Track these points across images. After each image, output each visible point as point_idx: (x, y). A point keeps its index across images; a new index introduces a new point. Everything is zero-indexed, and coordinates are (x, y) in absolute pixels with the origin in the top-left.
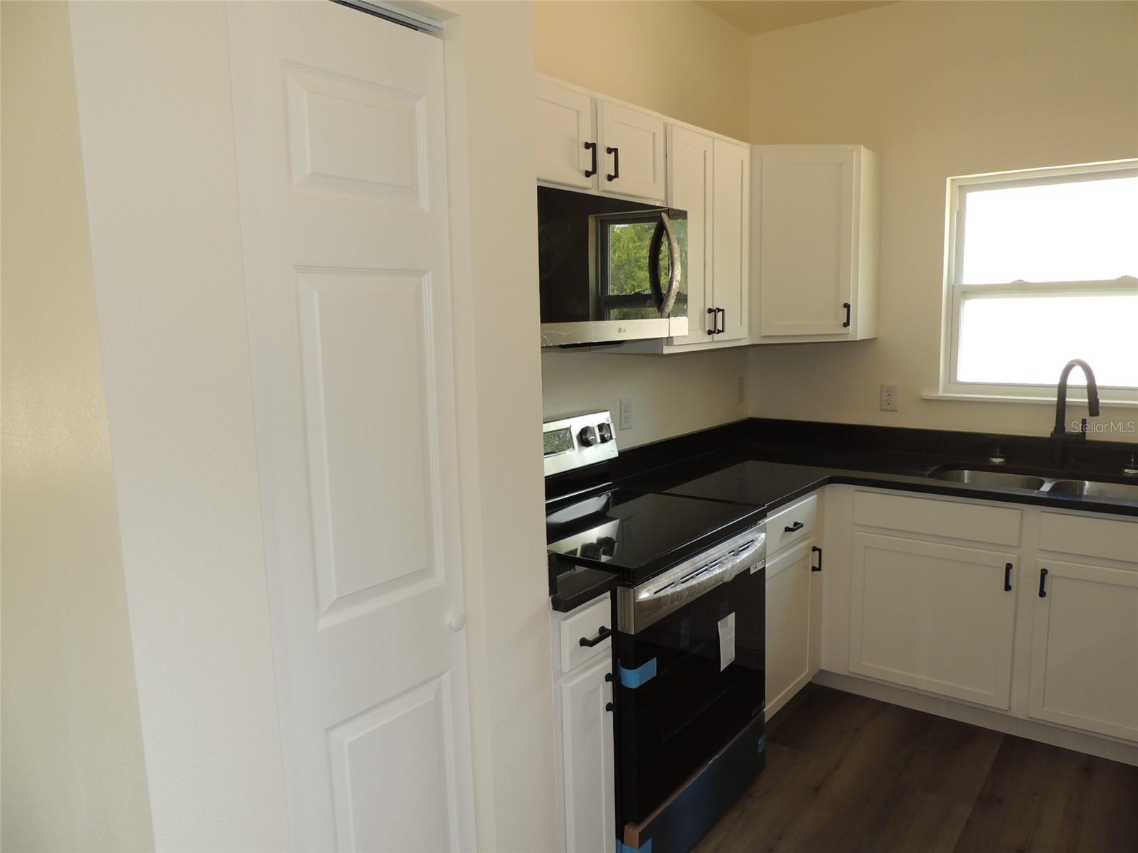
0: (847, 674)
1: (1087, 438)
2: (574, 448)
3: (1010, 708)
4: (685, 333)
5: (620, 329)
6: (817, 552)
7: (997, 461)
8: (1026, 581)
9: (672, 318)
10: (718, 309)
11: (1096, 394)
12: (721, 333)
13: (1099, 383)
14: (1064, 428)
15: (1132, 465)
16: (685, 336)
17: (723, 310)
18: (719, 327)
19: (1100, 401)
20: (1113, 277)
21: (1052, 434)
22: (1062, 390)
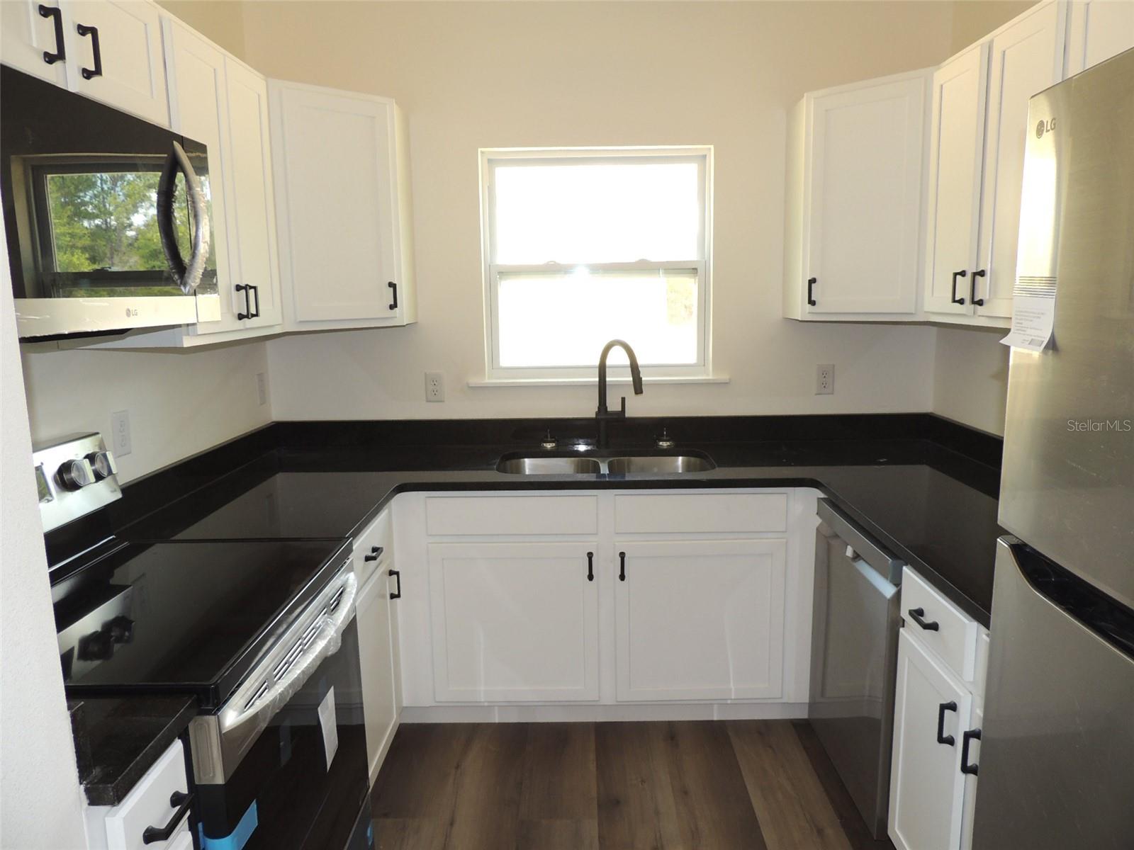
0: (434, 704)
1: (627, 415)
2: (51, 495)
3: (599, 697)
4: (217, 316)
5: (128, 310)
6: (395, 576)
7: (549, 446)
8: (607, 567)
9: (200, 296)
10: (247, 285)
11: (639, 372)
12: (254, 318)
13: (640, 362)
14: (606, 408)
15: (665, 438)
16: (217, 322)
17: (255, 288)
18: (253, 311)
19: (643, 379)
20: (633, 260)
21: (597, 414)
22: (602, 370)
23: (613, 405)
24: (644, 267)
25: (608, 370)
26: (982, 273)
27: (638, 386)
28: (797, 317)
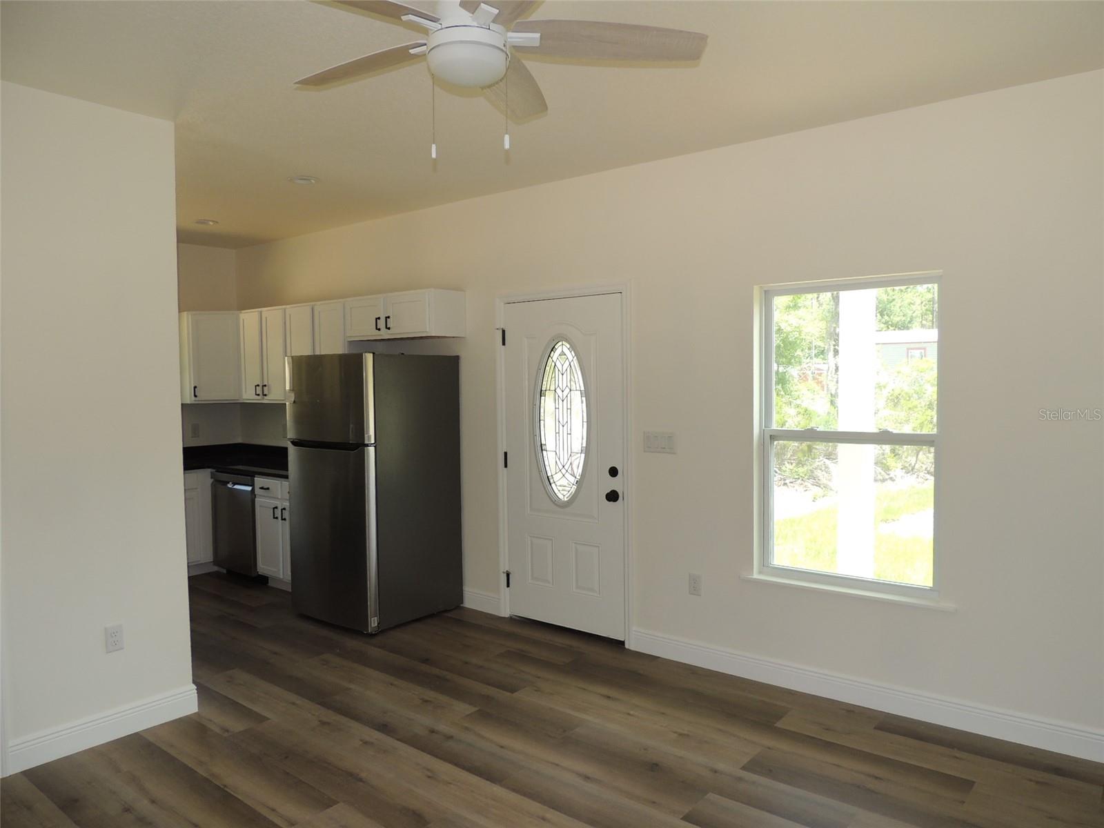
26: (265, 386)
28: (189, 402)
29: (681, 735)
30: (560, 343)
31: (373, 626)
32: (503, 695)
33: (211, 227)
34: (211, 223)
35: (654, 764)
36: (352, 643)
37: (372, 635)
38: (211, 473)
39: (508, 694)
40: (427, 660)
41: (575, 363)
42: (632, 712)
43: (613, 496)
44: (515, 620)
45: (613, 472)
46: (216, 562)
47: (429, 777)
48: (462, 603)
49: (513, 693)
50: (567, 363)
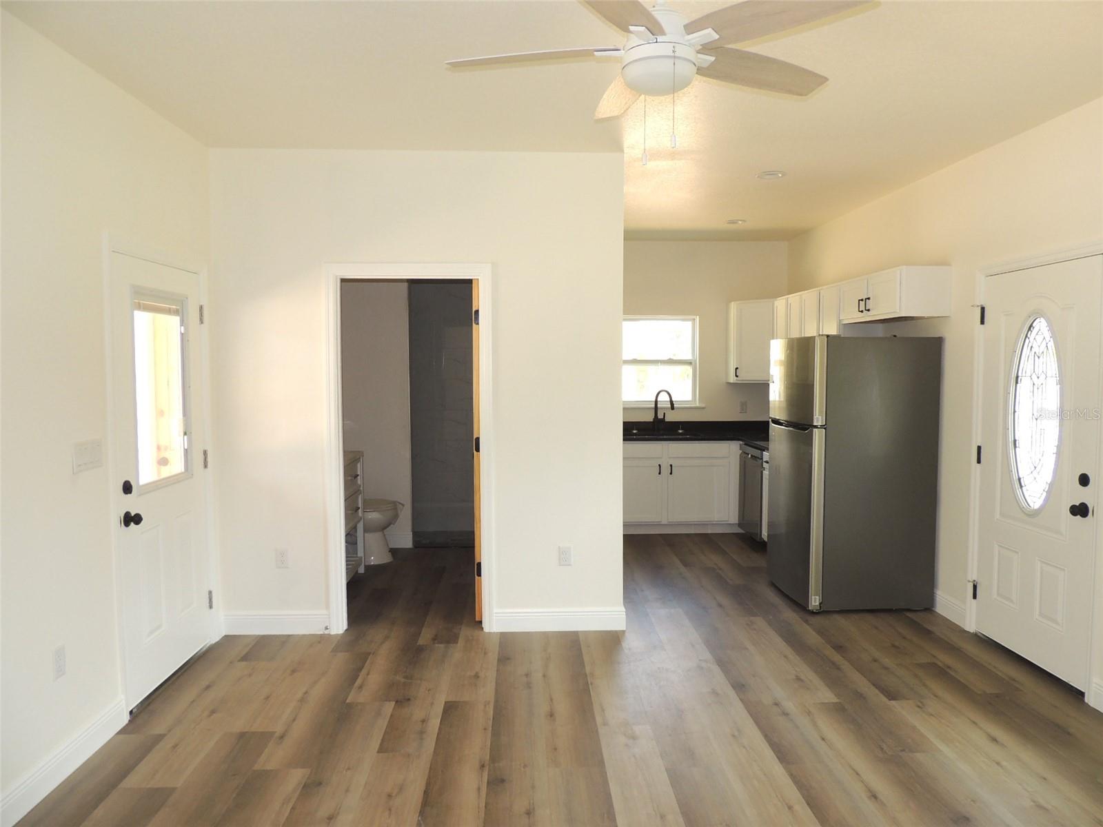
1: (666, 420)
7: (635, 432)
8: (665, 470)
11: (673, 403)
14: (657, 417)
19: (675, 406)
21: (654, 419)
22: (656, 402)
23: (660, 416)
24: (671, 362)
25: (659, 403)
27: (673, 408)
28: (732, 382)
29: (1040, 807)
30: (1038, 320)
31: (813, 604)
32: (879, 699)
33: (740, 225)
34: (740, 222)
35: (965, 817)
36: (790, 615)
37: (813, 613)
38: (740, 445)
39: (884, 699)
40: (841, 647)
41: (1051, 344)
42: (1004, 763)
43: (1080, 510)
44: (979, 636)
45: (1084, 480)
46: (740, 525)
47: (734, 736)
48: (933, 607)
49: (890, 700)
50: (1044, 343)
